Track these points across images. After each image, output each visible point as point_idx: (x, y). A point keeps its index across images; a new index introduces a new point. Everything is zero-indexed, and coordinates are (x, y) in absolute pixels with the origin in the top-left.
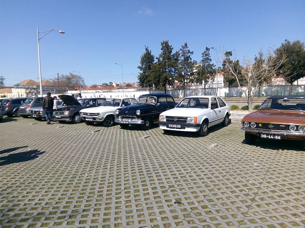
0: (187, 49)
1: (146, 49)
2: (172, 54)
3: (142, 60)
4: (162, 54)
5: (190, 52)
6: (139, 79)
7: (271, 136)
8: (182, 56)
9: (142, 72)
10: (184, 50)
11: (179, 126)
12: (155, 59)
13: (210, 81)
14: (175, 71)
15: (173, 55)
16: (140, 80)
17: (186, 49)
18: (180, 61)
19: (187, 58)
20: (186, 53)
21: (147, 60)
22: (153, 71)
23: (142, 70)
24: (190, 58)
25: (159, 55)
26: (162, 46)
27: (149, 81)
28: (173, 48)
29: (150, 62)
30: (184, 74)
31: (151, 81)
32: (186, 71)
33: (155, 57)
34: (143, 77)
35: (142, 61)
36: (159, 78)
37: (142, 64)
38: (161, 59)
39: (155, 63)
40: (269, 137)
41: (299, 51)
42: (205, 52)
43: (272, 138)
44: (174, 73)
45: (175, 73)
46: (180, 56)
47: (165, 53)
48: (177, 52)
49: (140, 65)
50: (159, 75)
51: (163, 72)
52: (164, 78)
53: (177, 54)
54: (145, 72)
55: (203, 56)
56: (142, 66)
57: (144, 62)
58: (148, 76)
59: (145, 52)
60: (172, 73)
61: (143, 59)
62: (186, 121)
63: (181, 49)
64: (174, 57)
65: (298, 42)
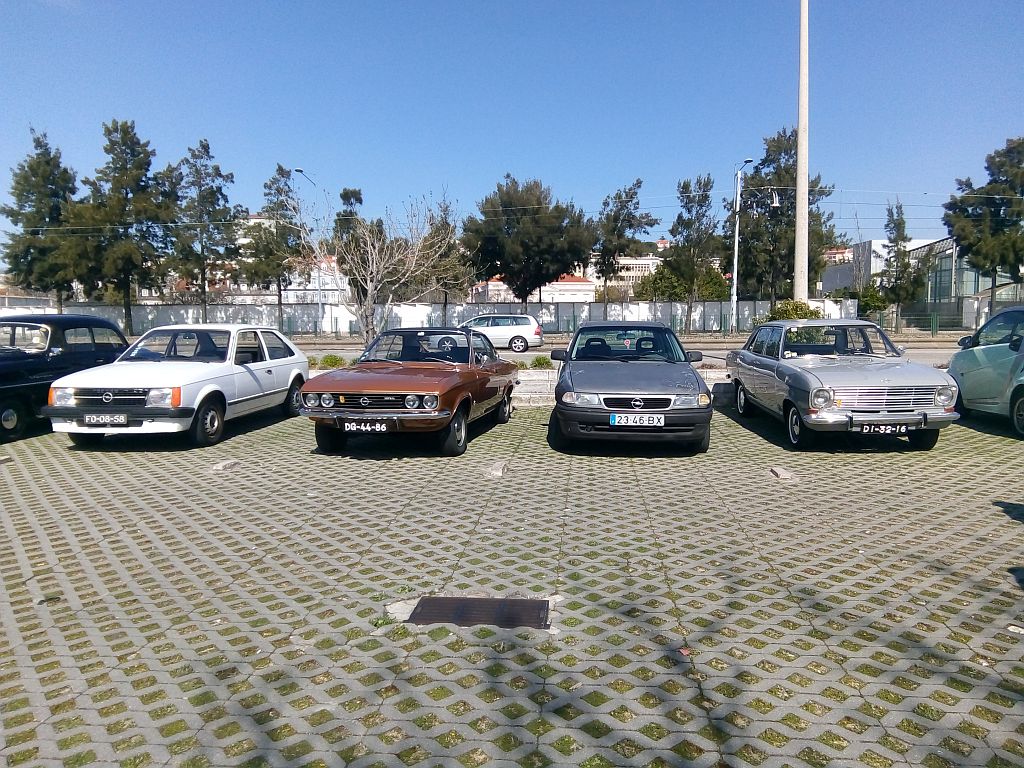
0: (211, 163)
1: (38, 143)
2: (150, 174)
3: (18, 183)
4: (108, 167)
5: (220, 175)
6: (7, 256)
7: (365, 426)
8: (193, 184)
9: (19, 229)
10: (198, 165)
11: (121, 419)
12: (78, 184)
13: (296, 279)
14: (167, 236)
15: (155, 178)
16: (10, 263)
17: (204, 161)
18: (184, 203)
19: (212, 196)
20: (208, 175)
21: (45, 186)
22: (73, 232)
23: (20, 225)
24: (222, 194)
25: (98, 172)
26: (110, 140)
27: (54, 269)
28: (153, 153)
29: (55, 194)
30: (200, 250)
31: (65, 267)
32: (210, 238)
33: (79, 178)
34: (27, 252)
35: (20, 187)
36: (95, 260)
37: (19, 200)
38: (107, 187)
39: (81, 201)
40: (363, 428)
41: (537, 211)
42: (275, 181)
43: (369, 429)
44: (160, 245)
45: (166, 244)
46: (183, 183)
47: (124, 168)
48: (171, 170)
49: (12, 202)
50: (99, 249)
51: (116, 237)
52: (120, 262)
53: (172, 176)
54: (35, 233)
55: (270, 194)
56: (21, 207)
57: (28, 192)
58: (50, 250)
59: (34, 152)
60: (155, 245)
61: (26, 179)
62: (144, 402)
63: (187, 161)
64: (158, 184)
65: (537, 185)
